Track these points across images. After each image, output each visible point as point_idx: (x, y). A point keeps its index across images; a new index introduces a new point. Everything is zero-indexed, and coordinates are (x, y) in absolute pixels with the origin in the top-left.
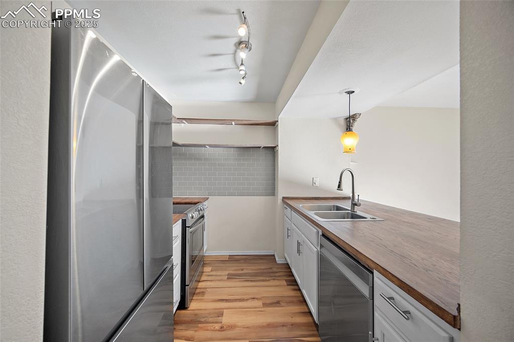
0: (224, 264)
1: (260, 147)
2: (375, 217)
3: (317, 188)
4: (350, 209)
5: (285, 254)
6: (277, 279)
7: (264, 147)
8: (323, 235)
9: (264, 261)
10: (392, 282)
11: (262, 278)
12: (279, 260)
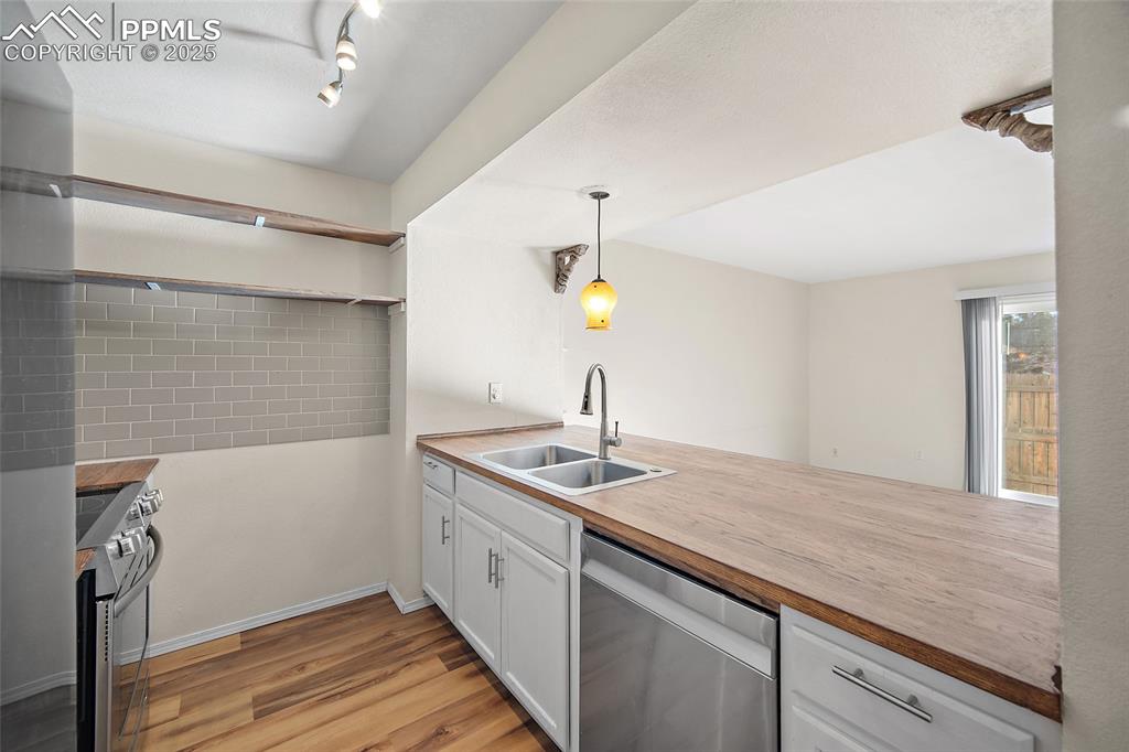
0: (228, 667)
1: (346, 301)
2: (660, 469)
3: (498, 407)
4: (597, 454)
5: (427, 585)
6: (418, 662)
7: (364, 303)
8: (587, 531)
9: (362, 619)
10: (862, 635)
11: (371, 674)
12: (406, 604)
